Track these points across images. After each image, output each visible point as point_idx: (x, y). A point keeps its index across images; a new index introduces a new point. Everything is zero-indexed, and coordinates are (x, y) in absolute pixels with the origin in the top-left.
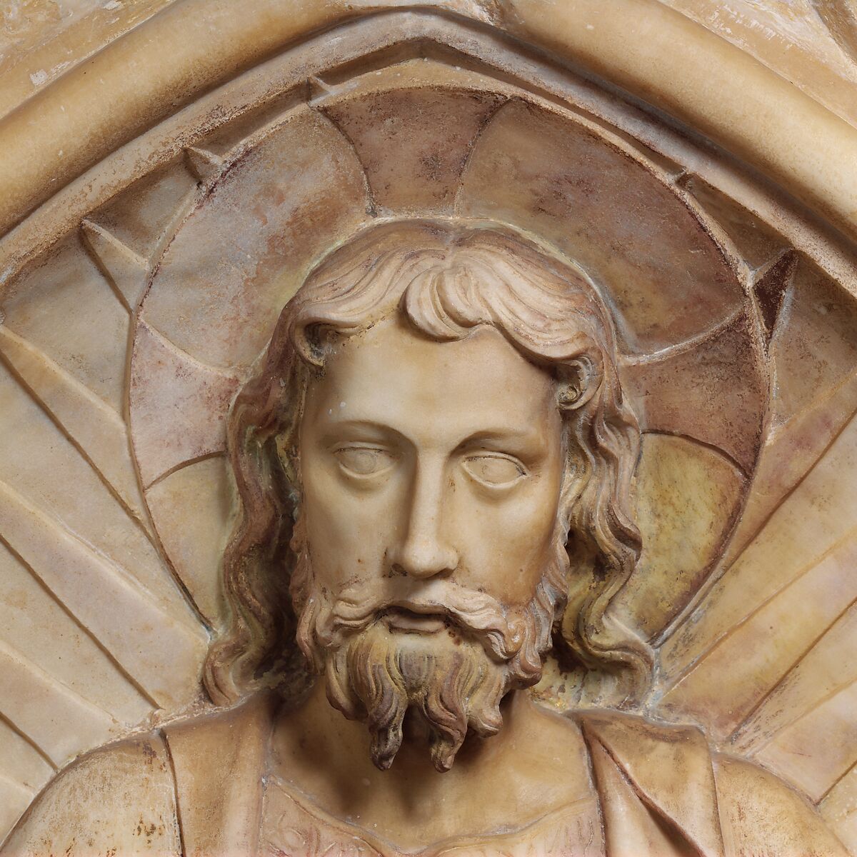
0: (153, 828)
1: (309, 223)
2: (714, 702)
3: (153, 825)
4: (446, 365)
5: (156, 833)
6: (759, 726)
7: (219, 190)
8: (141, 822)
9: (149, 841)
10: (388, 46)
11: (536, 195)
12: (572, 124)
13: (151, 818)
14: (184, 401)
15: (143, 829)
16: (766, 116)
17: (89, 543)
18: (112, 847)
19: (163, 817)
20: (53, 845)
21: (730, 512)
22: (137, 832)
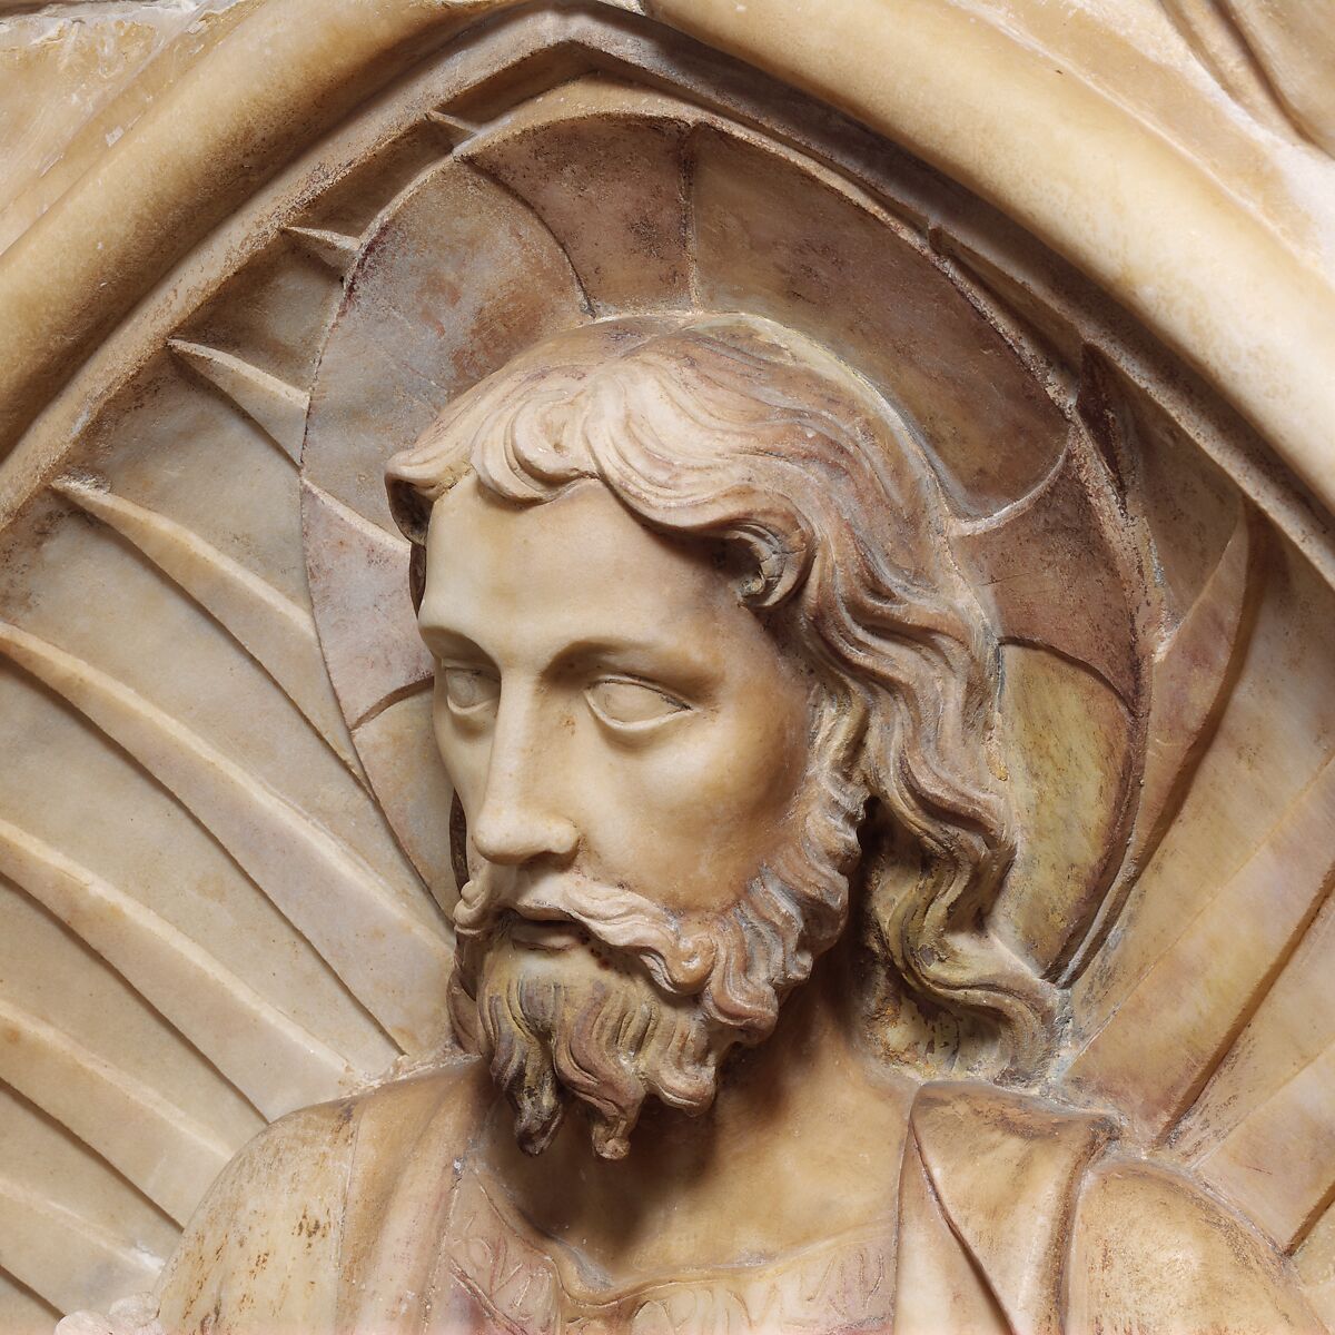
0: (317, 1226)
1: (503, 330)
2: (1136, 1078)
3: (317, 1222)
4: (525, 542)
5: (319, 1233)
6: (1207, 1121)
7: (362, 287)
8: (304, 1217)
9: (310, 1245)
10: (524, 59)
11: (783, 271)
12: (775, 158)
13: (317, 1212)
14: (386, 600)
15: (305, 1226)
16: (984, 131)
17: (299, 808)
18: (264, 1252)
19: (331, 1211)
20: (205, 1242)
21: (1120, 770)
22: (297, 1231)
